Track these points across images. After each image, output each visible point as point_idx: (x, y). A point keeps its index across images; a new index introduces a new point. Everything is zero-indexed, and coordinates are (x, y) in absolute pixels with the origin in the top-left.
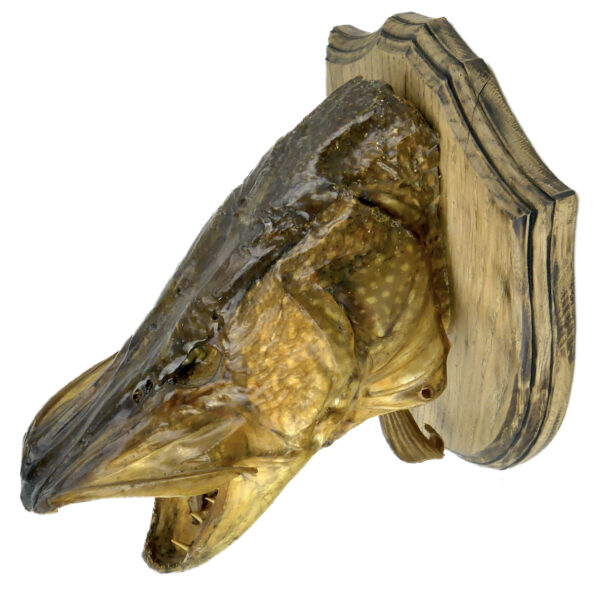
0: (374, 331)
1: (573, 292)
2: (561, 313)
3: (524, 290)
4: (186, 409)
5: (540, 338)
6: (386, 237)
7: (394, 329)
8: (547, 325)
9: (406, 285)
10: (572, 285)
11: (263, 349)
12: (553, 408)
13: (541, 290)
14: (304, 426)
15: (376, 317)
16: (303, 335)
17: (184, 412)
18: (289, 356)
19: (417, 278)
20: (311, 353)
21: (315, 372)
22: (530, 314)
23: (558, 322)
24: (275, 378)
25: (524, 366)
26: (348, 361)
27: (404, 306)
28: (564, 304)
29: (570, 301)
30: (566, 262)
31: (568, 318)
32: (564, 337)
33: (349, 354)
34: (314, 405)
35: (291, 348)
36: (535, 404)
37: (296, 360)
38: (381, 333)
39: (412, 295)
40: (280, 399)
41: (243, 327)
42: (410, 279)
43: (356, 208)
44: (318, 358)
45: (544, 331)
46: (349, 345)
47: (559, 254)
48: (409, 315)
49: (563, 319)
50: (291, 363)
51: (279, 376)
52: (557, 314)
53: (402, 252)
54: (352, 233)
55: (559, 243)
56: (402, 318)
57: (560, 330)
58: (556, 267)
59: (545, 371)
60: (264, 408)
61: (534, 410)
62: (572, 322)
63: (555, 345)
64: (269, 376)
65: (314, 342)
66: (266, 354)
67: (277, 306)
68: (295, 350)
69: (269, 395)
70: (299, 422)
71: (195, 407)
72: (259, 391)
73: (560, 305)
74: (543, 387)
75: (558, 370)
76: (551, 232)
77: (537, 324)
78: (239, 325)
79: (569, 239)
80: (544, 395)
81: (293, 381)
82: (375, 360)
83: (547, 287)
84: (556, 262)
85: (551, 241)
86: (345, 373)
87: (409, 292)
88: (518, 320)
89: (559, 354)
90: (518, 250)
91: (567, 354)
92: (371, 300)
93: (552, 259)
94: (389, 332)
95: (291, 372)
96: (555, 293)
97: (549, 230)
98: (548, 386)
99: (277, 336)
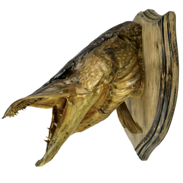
0: (119, 66)
1: (176, 43)
2: (173, 48)
3: (162, 42)
4: (59, 83)
5: (167, 56)
6: (125, 46)
7: (125, 67)
8: (169, 51)
9: (130, 58)
10: (176, 41)
11: (86, 68)
12: (173, 84)
13: (166, 40)
14: (94, 85)
15: (120, 62)
16: (98, 62)
17: (59, 84)
18: (92, 68)
19: (133, 58)
20: (99, 67)
21: (100, 71)
22: (164, 49)
23: (172, 50)
24: (88, 74)
25: (163, 68)
26: (110, 69)
27: (129, 62)
28: (174, 45)
29: (175, 45)
30: (173, 33)
31: (175, 50)
32: (174, 56)
33: (111, 67)
34: (98, 79)
35: (94, 66)
36: (167, 82)
37: (94, 69)
38: (121, 67)
39: (131, 61)
40: (88, 79)
41: (81, 64)
42: (131, 57)
43: (117, 38)
44: (101, 68)
45: (168, 53)
46: (111, 65)
47: (171, 30)
48: (130, 65)
49: (174, 50)
50: (93, 70)
51: (89, 73)
52: (172, 47)
53: (129, 50)
54: (115, 43)
55: (171, 26)
56: (128, 65)
57: (173, 53)
58: (171, 33)
59: (169, 67)
60: (83, 82)
61: (167, 85)
62: (177, 52)
63: (172, 57)
64: (86, 74)
65: (101, 64)
66: (86, 69)
67: (91, 57)
68: (95, 67)
69: (85, 79)
70: (93, 84)
71: (62, 83)
72: (82, 78)
73: (173, 45)
74: (169, 74)
75: (173, 67)
76: (168, 22)
77: (166, 51)
78: (80, 63)
79: (174, 26)
80: (170, 77)
81: (93, 74)
82: (119, 75)
83: (168, 39)
84: (170, 32)
85: (168, 25)
86: (109, 72)
87: (130, 60)
88: (161, 53)
89: (173, 61)
90: (160, 31)
91: (176, 62)
92: (119, 58)
93: (169, 30)
94: (124, 68)
95: (92, 72)
96: (171, 41)
97: (167, 21)
98: (171, 73)
99: (90, 64)
